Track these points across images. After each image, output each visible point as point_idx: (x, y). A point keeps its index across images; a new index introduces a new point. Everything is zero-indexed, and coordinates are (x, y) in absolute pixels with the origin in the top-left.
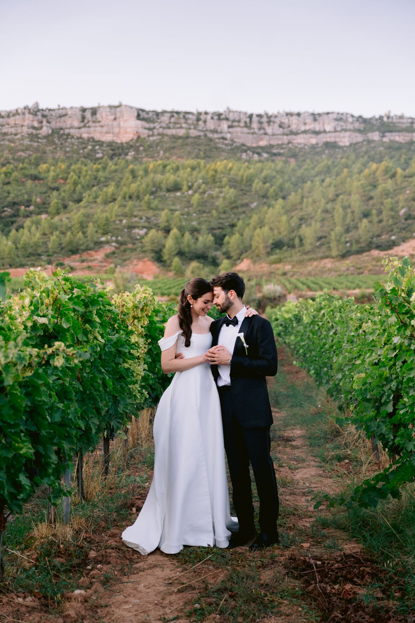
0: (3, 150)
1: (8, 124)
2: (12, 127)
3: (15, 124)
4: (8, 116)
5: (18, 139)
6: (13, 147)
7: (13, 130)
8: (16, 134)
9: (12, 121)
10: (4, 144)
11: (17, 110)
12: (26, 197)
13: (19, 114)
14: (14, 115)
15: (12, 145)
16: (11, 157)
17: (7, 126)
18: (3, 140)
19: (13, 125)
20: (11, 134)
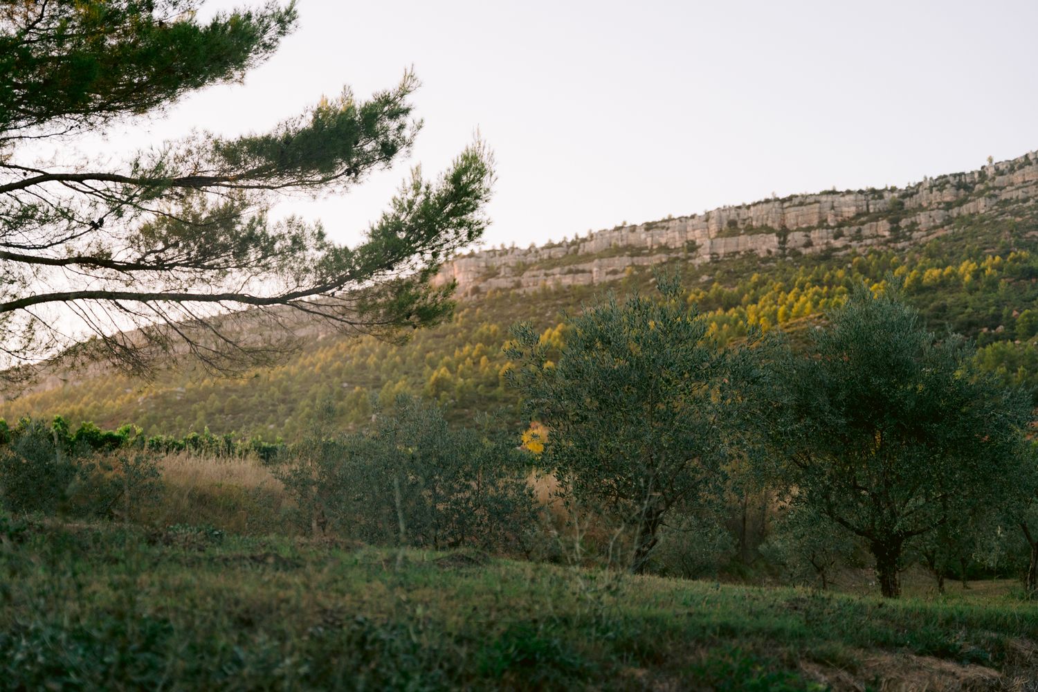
0: (1000, 232)
1: (1012, 184)
2: (1018, 189)
3: (1024, 182)
4: (1012, 170)
5: (1029, 207)
6: (1019, 224)
7: (1020, 194)
8: (1025, 200)
9: (1018, 177)
10: (1004, 221)
11: (1026, 156)
12: (992, 310)
13: (1030, 164)
14: (1021, 167)
15: (1019, 219)
16: (1013, 240)
17: (1009, 188)
18: (1002, 214)
19: (1021, 185)
20: (1017, 201)
